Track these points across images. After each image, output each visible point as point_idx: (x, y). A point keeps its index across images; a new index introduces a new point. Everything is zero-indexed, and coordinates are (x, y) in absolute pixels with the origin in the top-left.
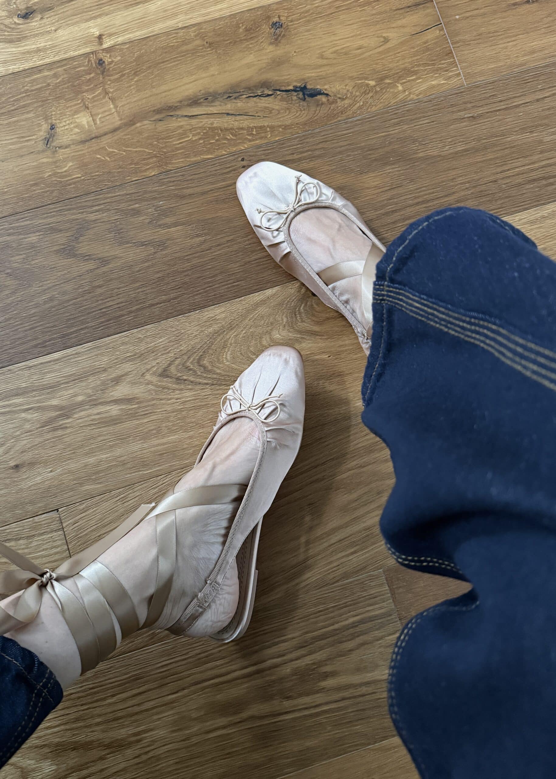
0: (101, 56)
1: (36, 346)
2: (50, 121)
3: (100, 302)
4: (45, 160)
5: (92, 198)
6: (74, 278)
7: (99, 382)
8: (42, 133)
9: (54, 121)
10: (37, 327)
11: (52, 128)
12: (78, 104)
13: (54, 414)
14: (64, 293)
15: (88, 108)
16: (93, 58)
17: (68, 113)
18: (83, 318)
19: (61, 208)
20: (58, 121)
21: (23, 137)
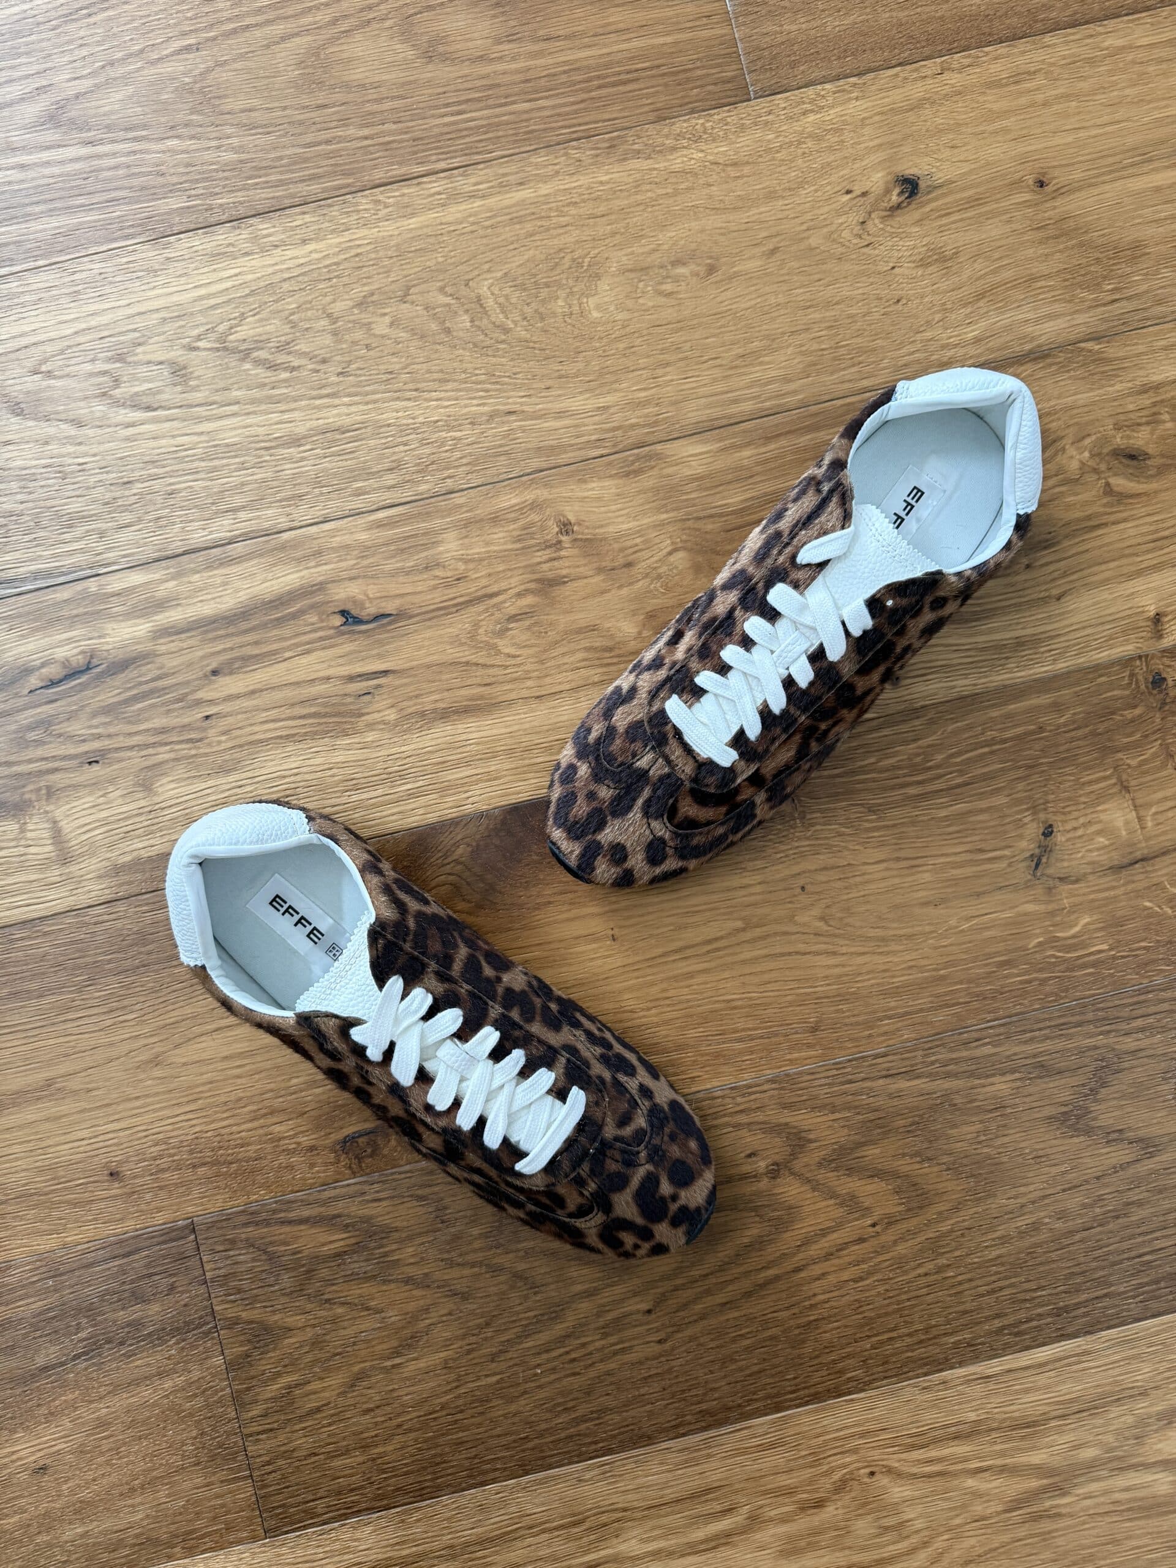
0: (1158, 665)
1: (1000, 1331)
2: (1042, 816)
3: (1140, 1239)
4: (1030, 907)
5: (1130, 1000)
6: (1087, 1182)
7: (1130, 1420)
8: (1024, 844)
9: (1052, 818)
10: (1001, 1289)
11: (1048, 832)
12: (1105, 778)
13: (1034, 1483)
14: (1062, 1215)
15: (1127, 789)
16: (1140, 668)
17: (1083, 799)
18: (1101, 1273)
19: (1062, 1021)
20: (1060, 817)
21: (981, 851)
